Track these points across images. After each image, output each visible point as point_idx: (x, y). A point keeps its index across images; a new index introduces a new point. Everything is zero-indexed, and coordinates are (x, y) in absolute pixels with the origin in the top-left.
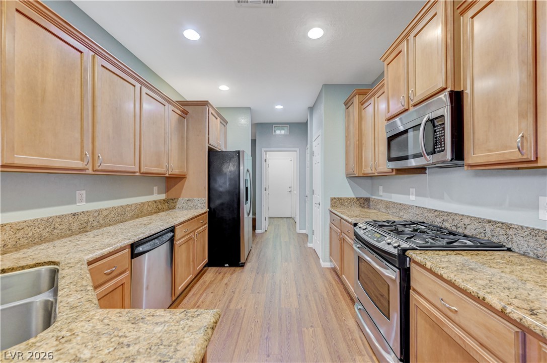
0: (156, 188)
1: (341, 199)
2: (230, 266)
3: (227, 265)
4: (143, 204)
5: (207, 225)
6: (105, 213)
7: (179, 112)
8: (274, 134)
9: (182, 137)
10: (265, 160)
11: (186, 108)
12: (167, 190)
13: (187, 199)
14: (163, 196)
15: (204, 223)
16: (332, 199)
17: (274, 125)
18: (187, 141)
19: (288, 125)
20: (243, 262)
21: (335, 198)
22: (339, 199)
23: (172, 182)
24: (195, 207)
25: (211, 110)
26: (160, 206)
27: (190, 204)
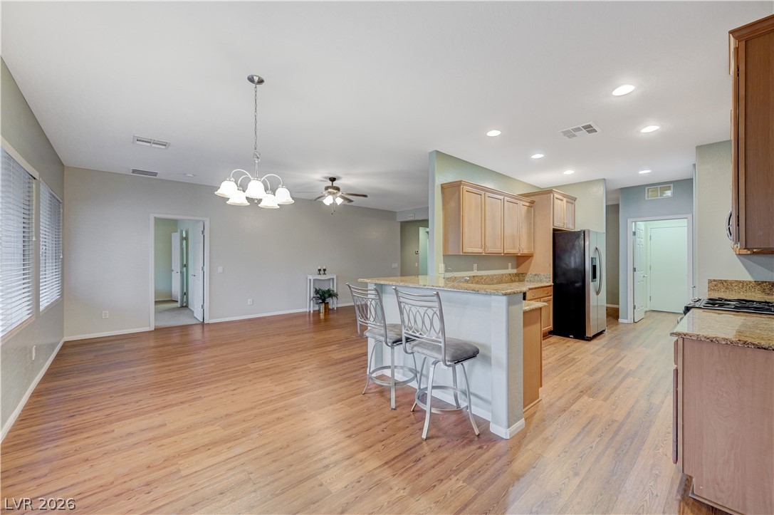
0: (510, 264)
1: (726, 281)
2: (575, 337)
3: (572, 336)
4: (503, 275)
5: (552, 297)
6: (484, 278)
7: (528, 204)
8: (646, 199)
9: (530, 224)
10: (634, 234)
11: (533, 198)
12: (518, 266)
13: (534, 274)
14: (515, 271)
15: (549, 294)
16: (710, 281)
17: (647, 188)
18: (534, 225)
19: (672, 185)
20: (589, 336)
21: (715, 281)
22: (722, 282)
23: (521, 260)
24: (541, 281)
25: (556, 195)
26: (513, 278)
27: (536, 277)
